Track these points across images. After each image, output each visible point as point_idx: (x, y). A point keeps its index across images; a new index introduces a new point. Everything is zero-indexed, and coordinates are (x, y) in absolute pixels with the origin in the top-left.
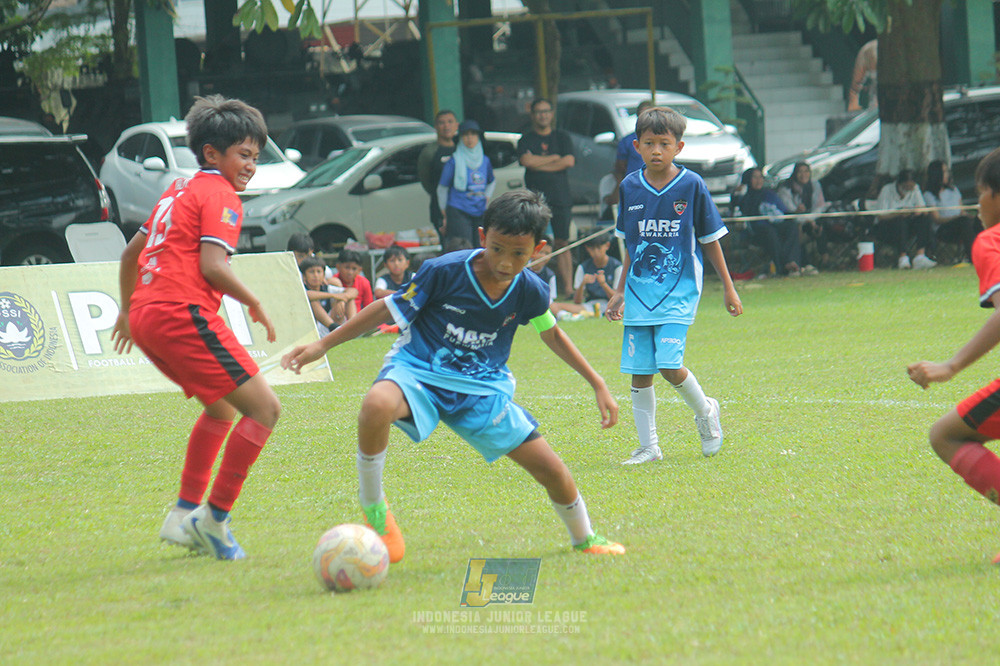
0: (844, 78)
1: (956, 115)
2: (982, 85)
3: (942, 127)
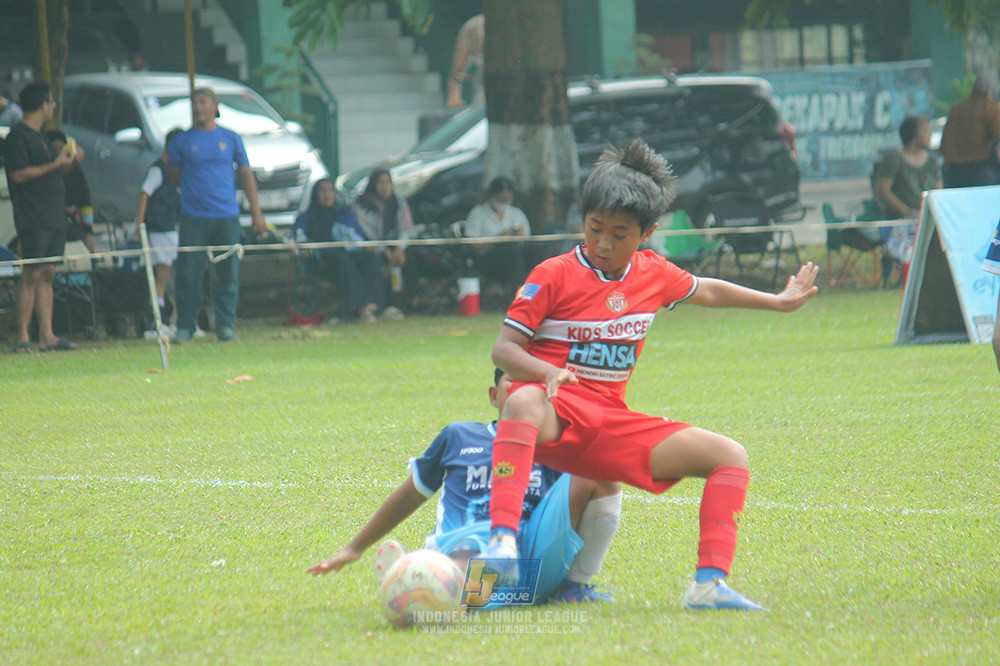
0: (441, 64)
1: (585, 116)
2: (618, 77)
3: (567, 130)
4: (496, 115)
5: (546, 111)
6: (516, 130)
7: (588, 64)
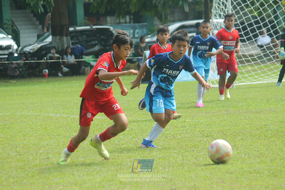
0: (42, 23)
1: (73, 34)
2: (80, 26)
3: (69, 37)
4: (53, 34)
5: (64, 33)
6: (58, 37)
7: (74, 23)
